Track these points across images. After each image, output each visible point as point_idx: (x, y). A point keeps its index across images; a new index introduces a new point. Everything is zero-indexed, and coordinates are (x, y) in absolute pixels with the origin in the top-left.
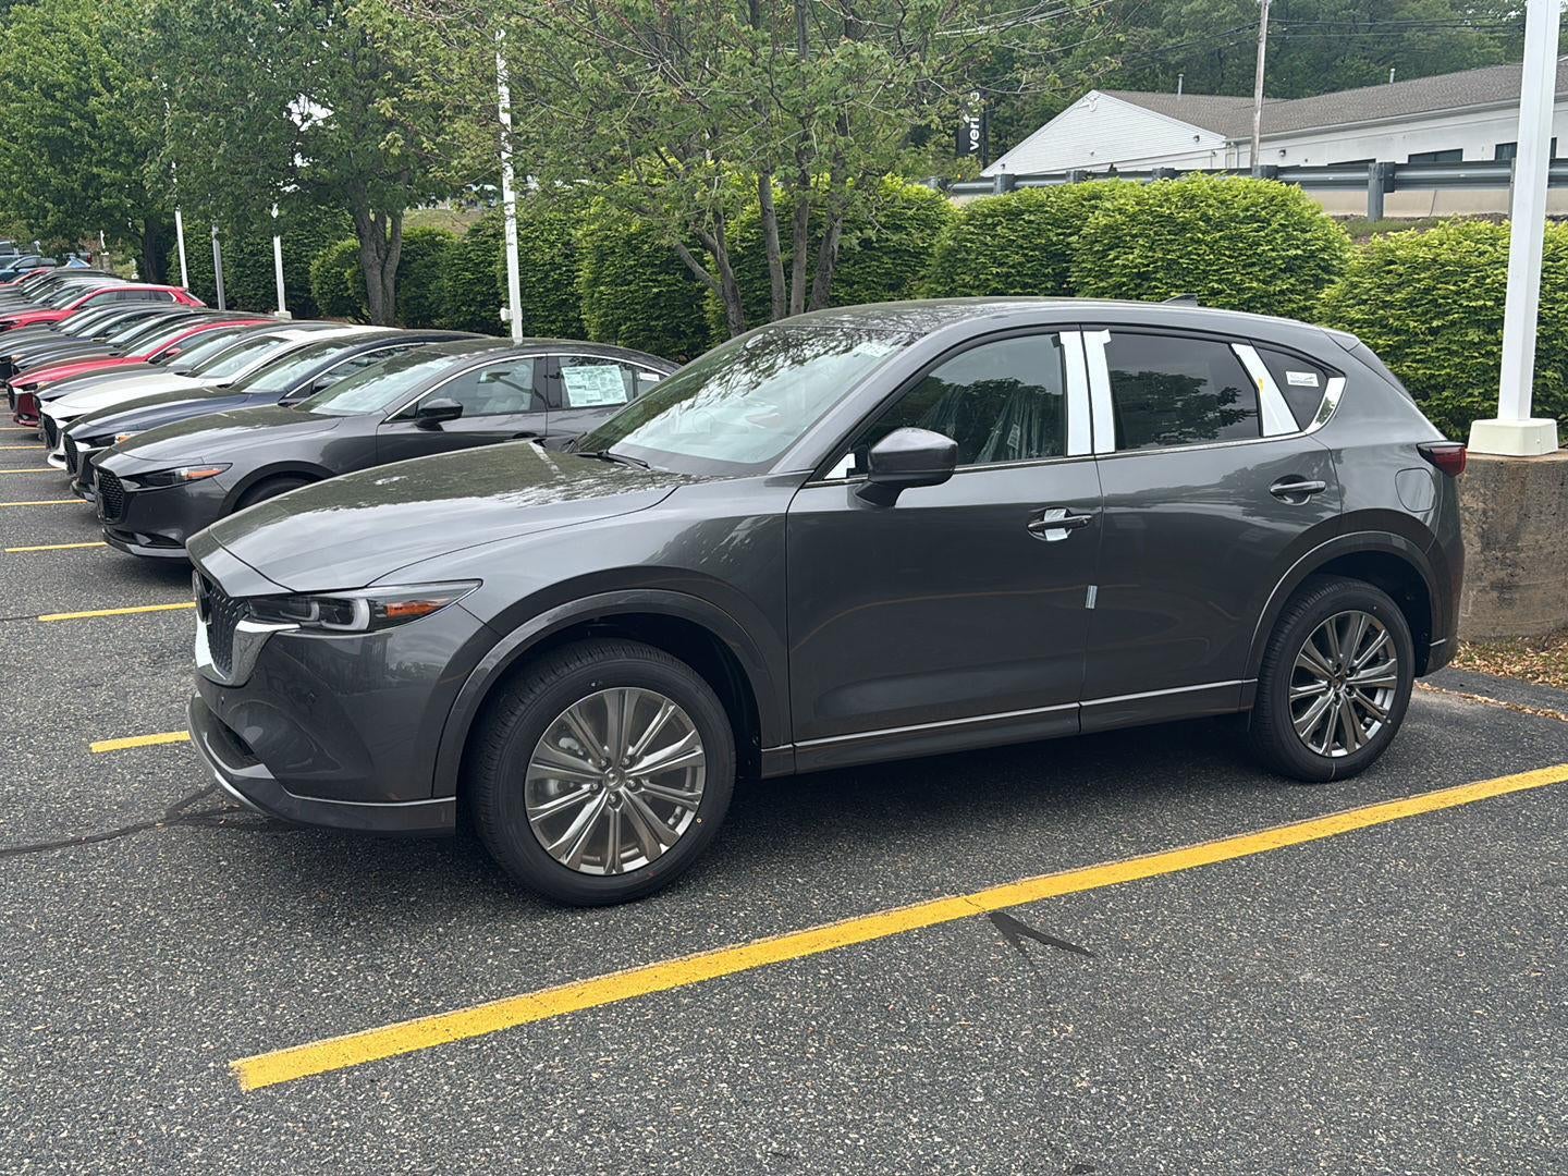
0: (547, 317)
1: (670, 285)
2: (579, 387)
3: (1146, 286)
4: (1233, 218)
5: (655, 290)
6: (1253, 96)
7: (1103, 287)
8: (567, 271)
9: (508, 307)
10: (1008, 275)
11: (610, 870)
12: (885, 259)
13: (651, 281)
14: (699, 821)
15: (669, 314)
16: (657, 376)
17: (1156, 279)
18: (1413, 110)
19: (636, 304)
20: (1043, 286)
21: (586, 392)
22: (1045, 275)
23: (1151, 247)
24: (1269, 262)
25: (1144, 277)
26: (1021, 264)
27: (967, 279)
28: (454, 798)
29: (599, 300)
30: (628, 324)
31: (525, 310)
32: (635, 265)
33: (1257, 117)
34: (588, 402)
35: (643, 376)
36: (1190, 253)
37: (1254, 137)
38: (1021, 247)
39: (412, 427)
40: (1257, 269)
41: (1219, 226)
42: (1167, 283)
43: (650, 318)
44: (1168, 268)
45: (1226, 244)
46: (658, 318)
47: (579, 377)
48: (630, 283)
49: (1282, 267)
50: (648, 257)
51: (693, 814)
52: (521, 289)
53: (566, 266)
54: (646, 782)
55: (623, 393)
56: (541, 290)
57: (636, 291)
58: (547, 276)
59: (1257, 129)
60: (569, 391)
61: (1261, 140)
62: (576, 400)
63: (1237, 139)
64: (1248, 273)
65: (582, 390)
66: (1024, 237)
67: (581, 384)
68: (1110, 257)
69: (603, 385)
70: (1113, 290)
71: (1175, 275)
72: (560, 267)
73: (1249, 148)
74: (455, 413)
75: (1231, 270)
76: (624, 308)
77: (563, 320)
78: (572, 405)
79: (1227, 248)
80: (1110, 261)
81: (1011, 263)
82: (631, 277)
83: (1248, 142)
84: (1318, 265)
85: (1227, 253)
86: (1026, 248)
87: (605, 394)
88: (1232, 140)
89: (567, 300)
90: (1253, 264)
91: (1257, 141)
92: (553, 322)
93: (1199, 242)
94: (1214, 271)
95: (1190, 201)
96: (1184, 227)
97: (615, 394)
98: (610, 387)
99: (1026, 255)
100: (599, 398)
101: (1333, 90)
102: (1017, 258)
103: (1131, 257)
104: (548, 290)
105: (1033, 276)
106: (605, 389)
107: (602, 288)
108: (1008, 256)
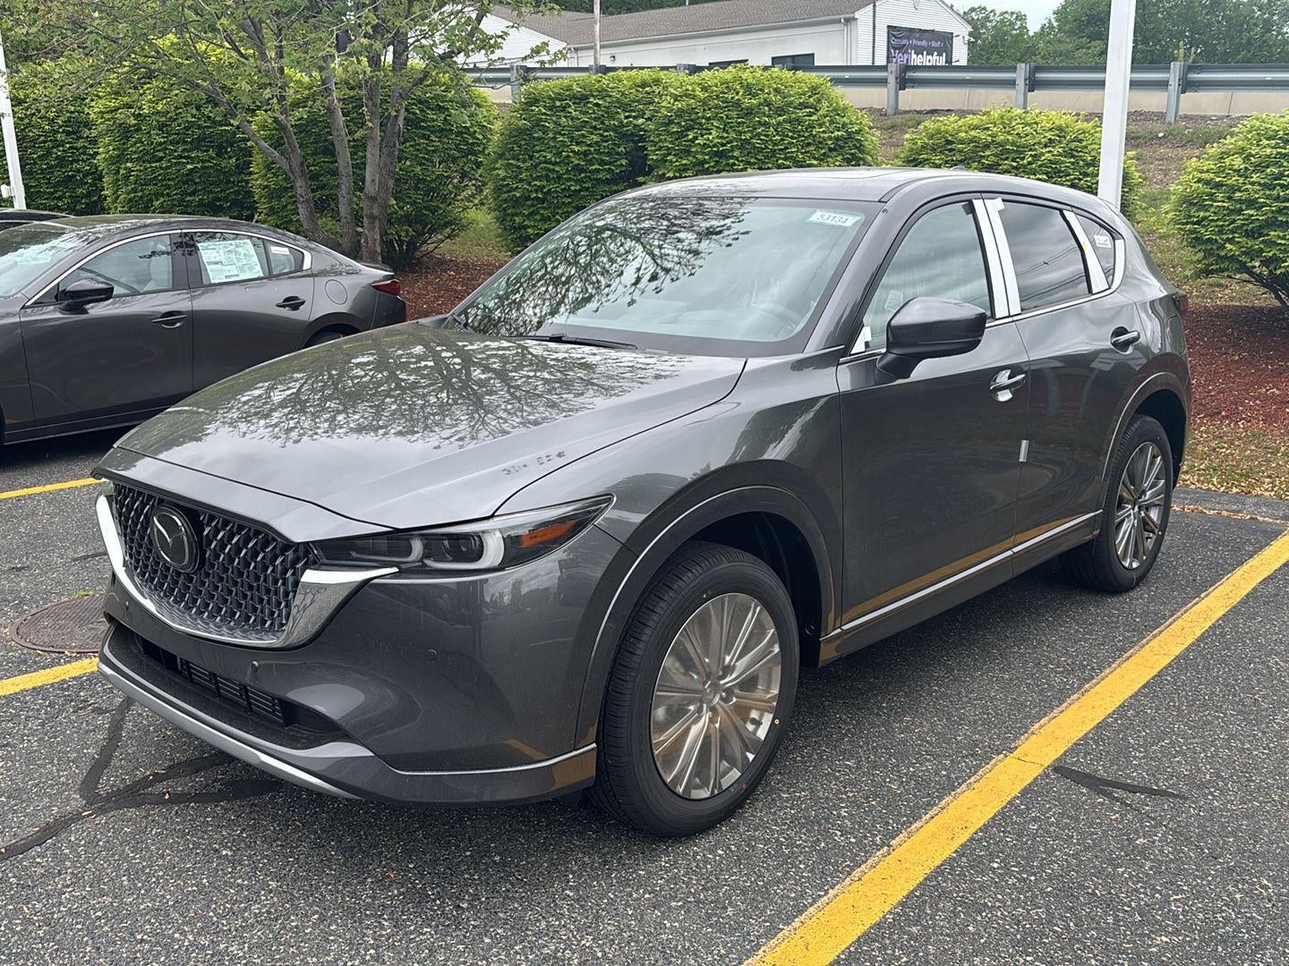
0: (52, 193)
1: (203, 161)
2: (216, 263)
3: (724, 163)
4: (789, 104)
5: (189, 167)
6: (593, 12)
7: (685, 165)
8: (71, 148)
9: (8, 184)
10: (585, 154)
11: (713, 792)
12: (433, 138)
13: (184, 158)
14: (777, 722)
15: (204, 189)
16: (287, 249)
17: (732, 157)
18: (710, 27)
19: (169, 179)
20: (619, 163)
21: (224, 267)
22: (618, 154)
23: (724, 129)
24: (821, 143)
25: (720, 154)
26: (597, 143)
27: (549, 156)
28: (594, 745)
29: (127, 177)
30: (162, 199)
31: (27, 187)
32: (165, 142)
33: (597, 27)
34: (226, 277)
35: (274, 249)
36: (759, 134)
37: (596, 45)
38: (595, 128)
39: (54, 310)
40: (812, 148)
41: (780, 111)
42: (742, 161)
43: (184, 193)
44: (741, 148)
45: (787, 126)
46: (192, 194)
47: (214, 253)
48: (161, 159)
49: (832, 146)
50: (178, 134)
51: (772, 716)
52: (21, 166)
53: (68, 143)
54: (737, 691)
55: (258, 268)
56: (45, 167)
57: (167, 168)
58: (49, 153)
59: (598, 37)
60: (208, 267)
61: (601, 47)
62: (215, 275)
63: (577, 46)
64: (806, 152)
65: (219, 266)
66: (595, 119)
67: (217, 259)
68: (690, 137)
69: (238, 260)
70: (694, 166)
71: (748, 153)
72: (62, 144)
73: (592, 52)
74: (106, 294)
75: (793, 150)
76: (156, 184)
77: (70, 196)
78: (213, 282)
79: (790, 131)
80: (690, 140)
81: (589, 142)
82: (161, 154)
83: (591, 48)
84: (855, 145)
85: (790, 134)
86: (600, 129)
87: (242, 269)
88: (572, 46)
89: (73, 176)
90: (809, 144)
91: (598, 47)
92: (59, 199)
93: (766, 124)
94: (782, 150)
95: (749, 90)
96: (749, 112)
97: (251, 269)
98: (245, 262)
99: (602, 135)
100: (236, 273)
101: (629, 10)
102: (596, 138)
103: (711, 137)
104: (51, 167)
105: (608, 154)
106: (240, 264)
107: (128, 164)
108: (584, 136)
